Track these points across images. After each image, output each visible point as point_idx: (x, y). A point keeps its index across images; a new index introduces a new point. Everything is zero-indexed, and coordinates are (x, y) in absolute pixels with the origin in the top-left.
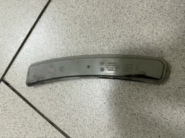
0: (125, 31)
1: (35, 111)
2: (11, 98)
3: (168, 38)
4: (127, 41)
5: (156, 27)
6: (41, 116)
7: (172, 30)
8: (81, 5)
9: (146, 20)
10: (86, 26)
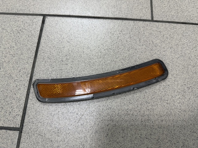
0: (148, 94)
1: (33, 58)
2: (33, 32)
3: (164, 132)
4: (141, 100)
5: (167, 117)
6: (32, 66)
7: (173, 131)
8: (145, 46)
9: (167, 105)
10: (131, 60)
